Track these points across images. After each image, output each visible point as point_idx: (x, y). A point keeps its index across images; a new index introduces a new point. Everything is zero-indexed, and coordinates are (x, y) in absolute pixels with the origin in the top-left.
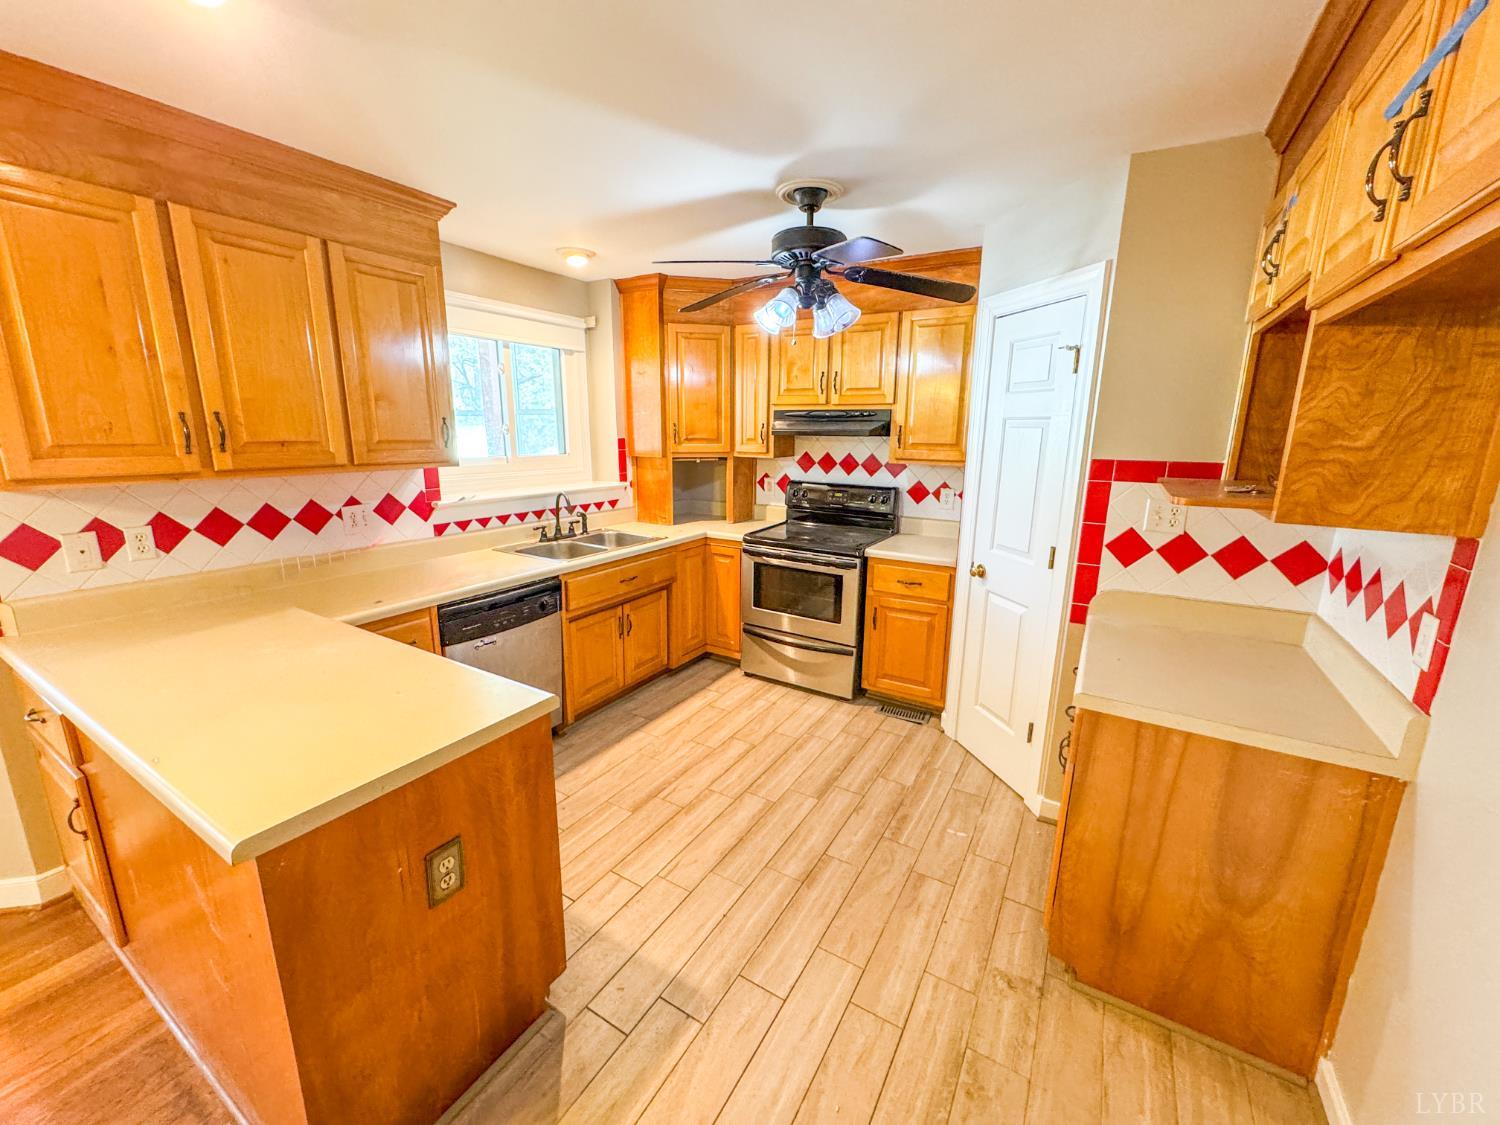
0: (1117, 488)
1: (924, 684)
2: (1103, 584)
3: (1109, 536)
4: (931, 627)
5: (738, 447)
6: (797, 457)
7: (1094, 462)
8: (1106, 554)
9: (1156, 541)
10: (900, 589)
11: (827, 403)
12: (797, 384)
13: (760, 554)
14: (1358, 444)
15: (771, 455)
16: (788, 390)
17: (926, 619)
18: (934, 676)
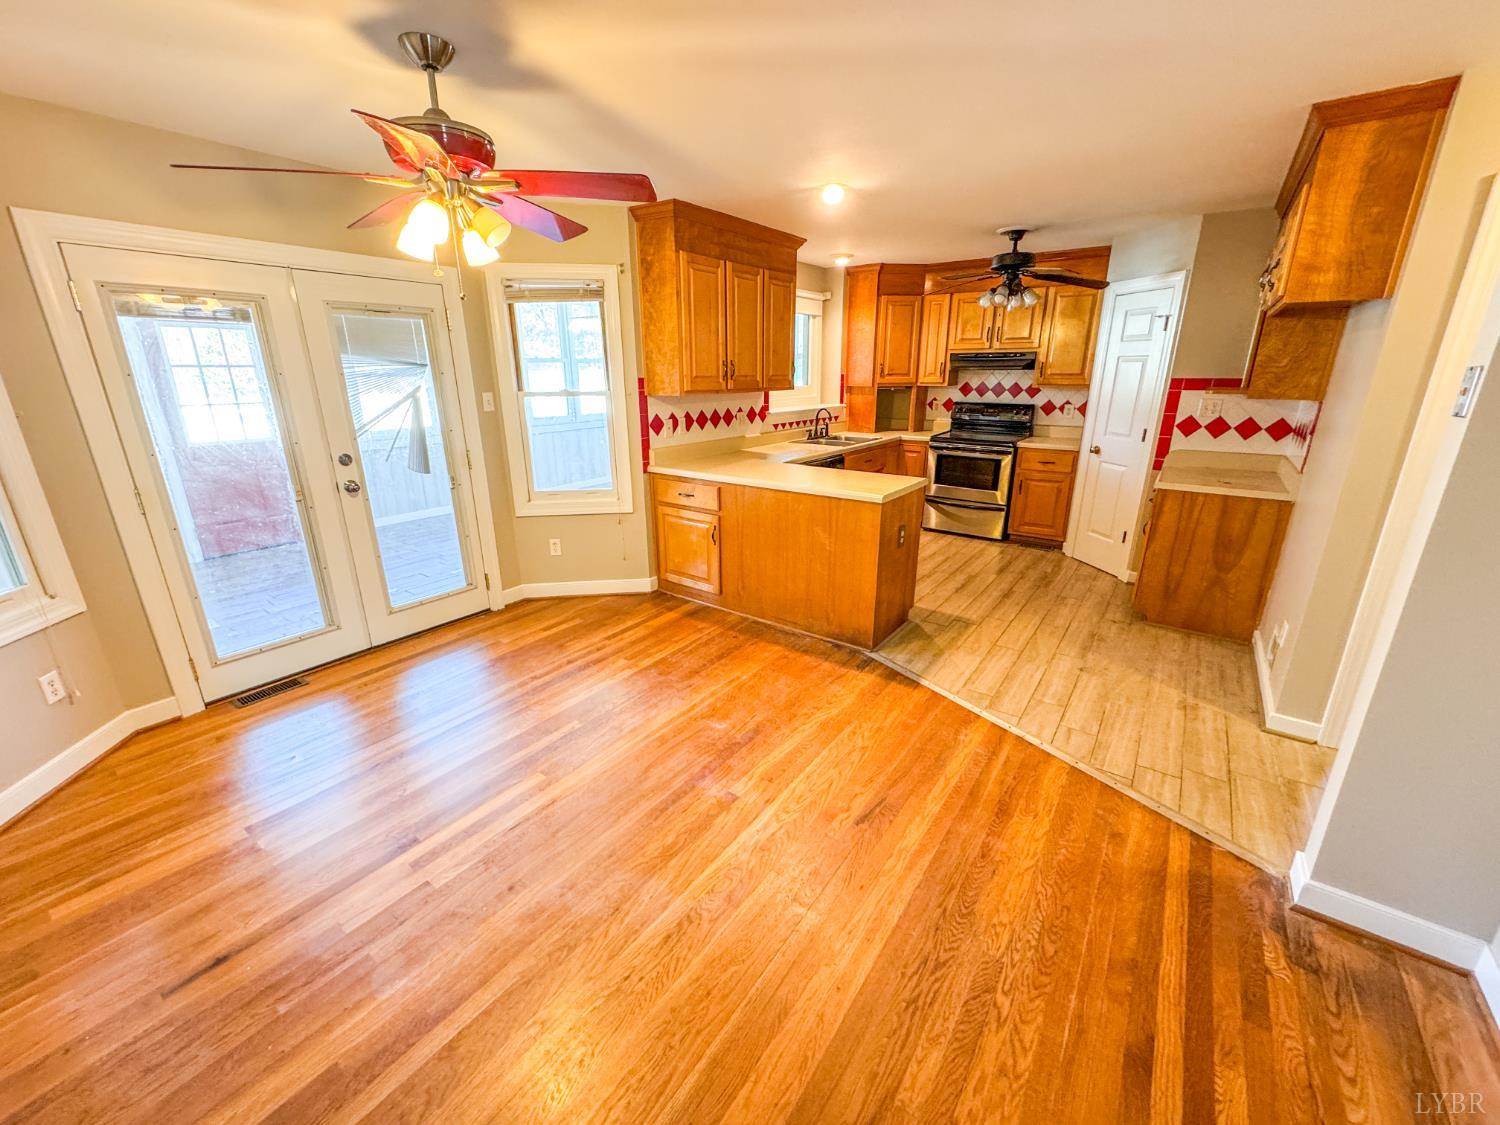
0: (1185, 394)
1: (1051, 527)
2: (1173, 447)
3: (1179, 420)
4: (1059, 491)
5: (920, 380)
6: (960, 386)
7: (1173, 380)
8: (1176, 430)
9: (1204, 422)
10: (1041, 467)
11: (990, 347)
12: (968, 335)
13: (942, 448)
14: (1281, 365)
15: (946, 384)
16: (963, 339)
17: (1056, 485)
18: (1060, 521)
